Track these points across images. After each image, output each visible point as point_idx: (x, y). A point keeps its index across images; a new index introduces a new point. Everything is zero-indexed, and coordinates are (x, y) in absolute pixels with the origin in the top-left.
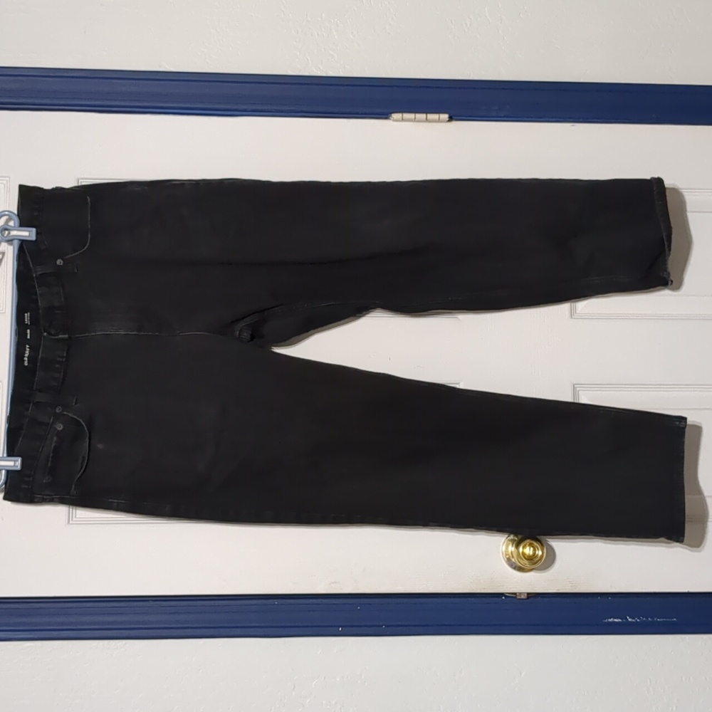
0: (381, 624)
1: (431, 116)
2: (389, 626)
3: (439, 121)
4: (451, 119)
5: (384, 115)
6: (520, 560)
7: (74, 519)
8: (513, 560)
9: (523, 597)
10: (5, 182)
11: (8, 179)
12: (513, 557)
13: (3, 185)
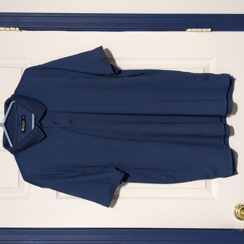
0: (182, 240)
1: (203, 30)
2: (186, 241)
3: (207, 31)
4: (212, 31)
5: (184, 29)
6: (241, 216)
7: (59, 196)
8: (238, 215)
9: (242, 230)
10: (30, 60)
11: (31, 59)
12: (238, 214)
13: (30, 61)
